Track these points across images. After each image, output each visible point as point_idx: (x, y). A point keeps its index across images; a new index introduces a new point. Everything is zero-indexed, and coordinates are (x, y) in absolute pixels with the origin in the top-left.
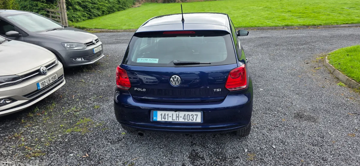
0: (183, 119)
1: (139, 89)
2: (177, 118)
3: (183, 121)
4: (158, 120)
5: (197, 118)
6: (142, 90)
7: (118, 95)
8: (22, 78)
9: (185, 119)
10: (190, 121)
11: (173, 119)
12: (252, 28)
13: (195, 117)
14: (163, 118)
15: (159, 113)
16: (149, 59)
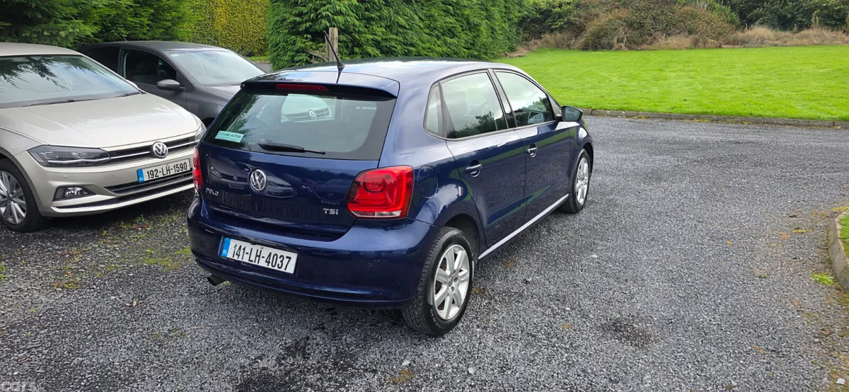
0: (266, 262)
1: (211, 191)
2: (258, 258)
3: (265, 265)
4: (228, 256)
5: (289, 263)
6: (214, 192)
7: (196, 204)
8: (111, 156)
9: (269, 262)
10: (276, 268)
11: (251, 259)
12: (738, 119)
13: (286, 261)
14: (237, 254)
15: (233, 243)
16: (231, 134)
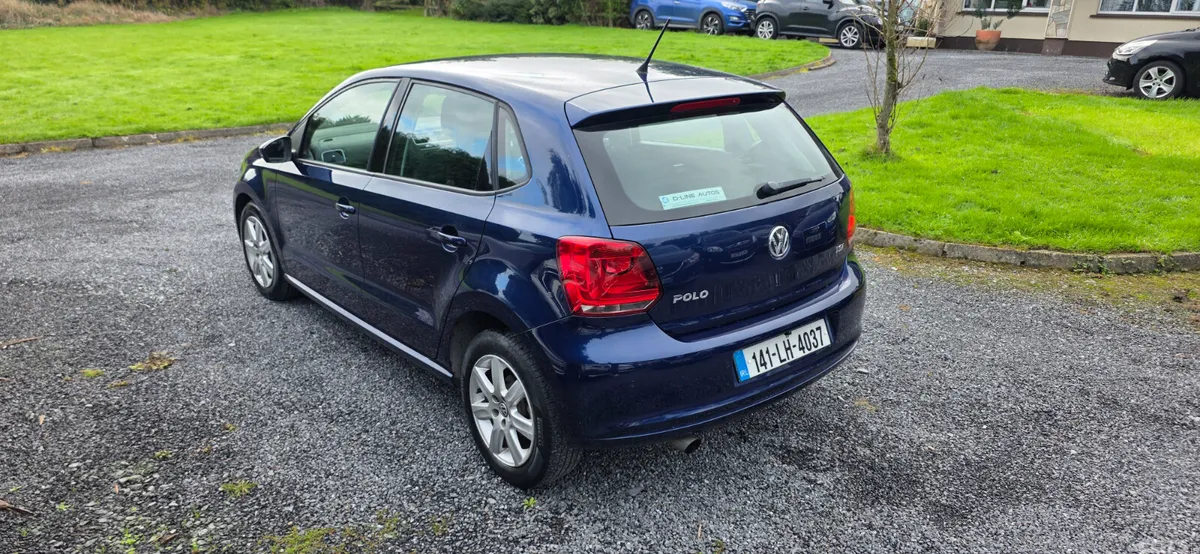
0: (800, 349)
1: (687, 297)
2: (789, 352)
3: (801, 354)
4: (751, 376)
5: (821, 335)
6: (698, 295)
9: (803, 348)
10: (813, 350)
11: (782, 358)
13: (817, 334)
14: (762, 365)
15: (748, 354)
16: (696, 192)
